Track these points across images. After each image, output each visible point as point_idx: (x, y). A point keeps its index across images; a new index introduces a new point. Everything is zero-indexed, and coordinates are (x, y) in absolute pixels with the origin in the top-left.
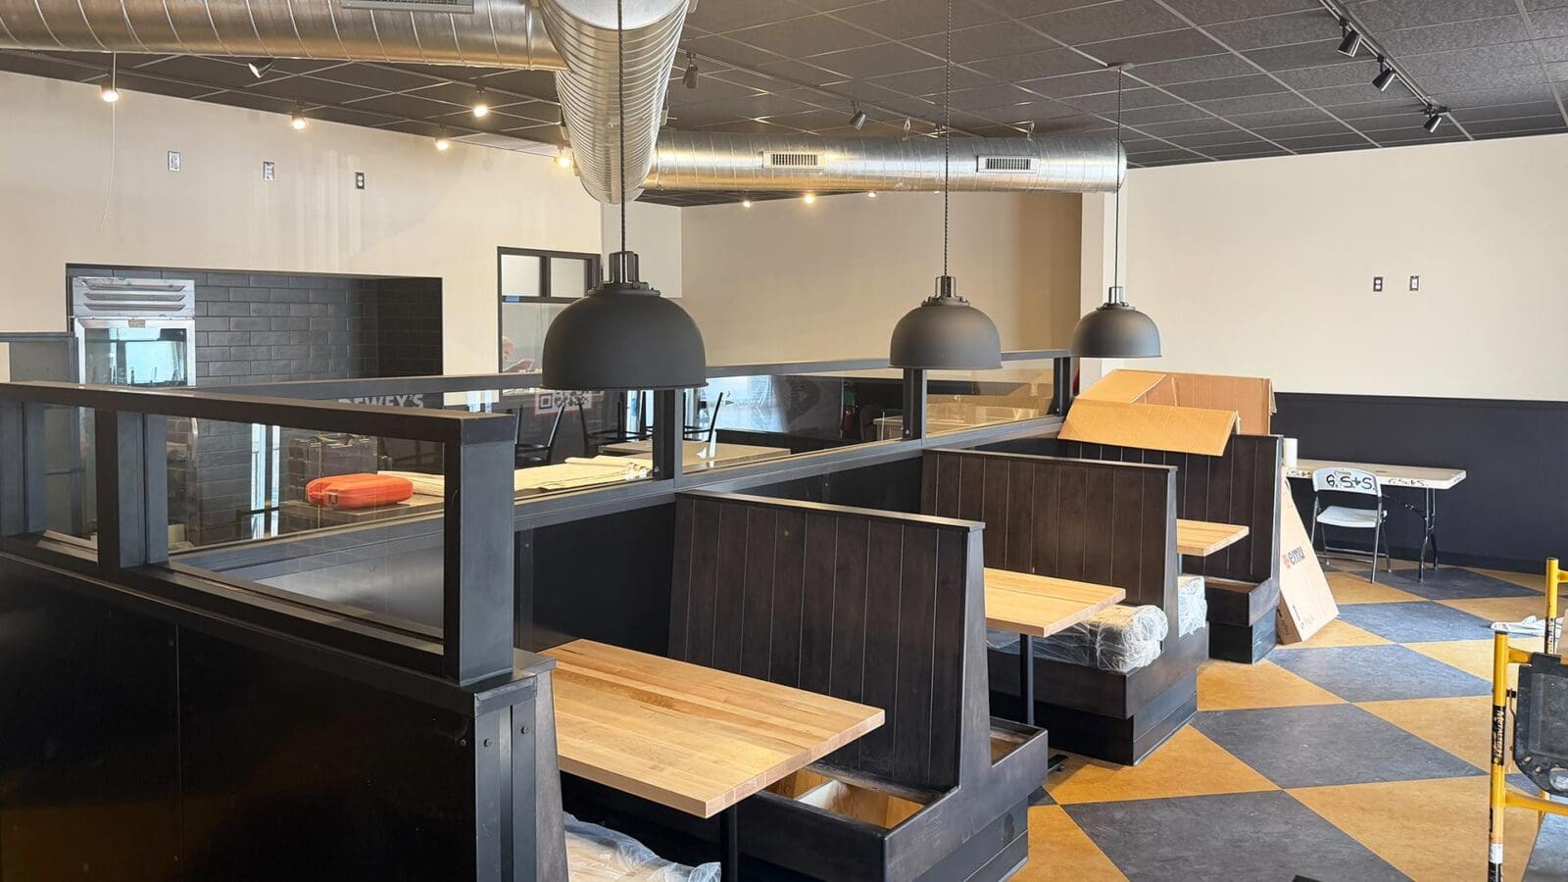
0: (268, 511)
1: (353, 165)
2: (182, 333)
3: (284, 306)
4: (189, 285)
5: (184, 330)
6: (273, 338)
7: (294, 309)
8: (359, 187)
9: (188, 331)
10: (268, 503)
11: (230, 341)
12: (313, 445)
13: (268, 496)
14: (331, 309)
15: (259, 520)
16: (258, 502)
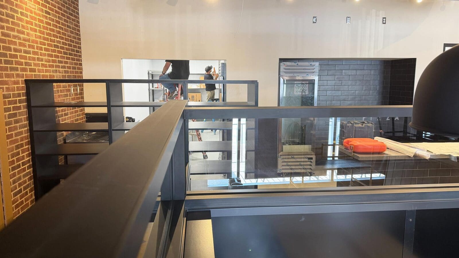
0: (334, 145)
1: (382, 14)
2: (314, 81)
3: (355, 71)
4: (317, 64)
5: (314, 80)
6: (350, 83)
7: (359, 72)
8: (383, 23)
9: (315, 81)
10: (334, 142)
11: (335, 84)
12: (348, 125)
13: (334, 139)
14: (372, 72)
15: (330, 148)
16: (330, 141)
